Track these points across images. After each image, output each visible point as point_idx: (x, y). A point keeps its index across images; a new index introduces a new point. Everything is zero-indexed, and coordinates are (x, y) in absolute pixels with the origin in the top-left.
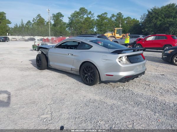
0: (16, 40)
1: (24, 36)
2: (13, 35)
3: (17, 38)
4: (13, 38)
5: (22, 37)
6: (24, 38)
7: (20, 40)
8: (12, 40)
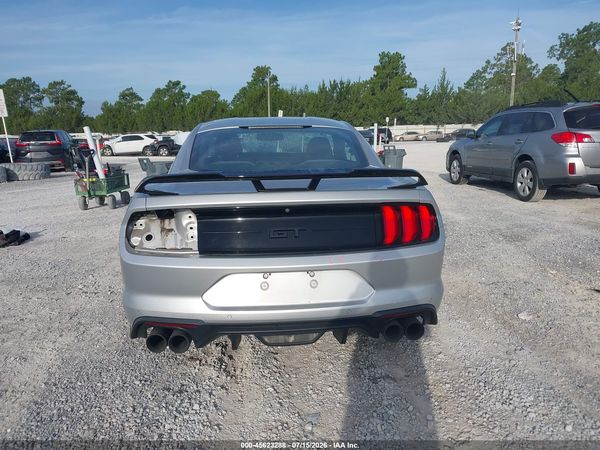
0: (417, 140)
1: (444, 123)
2: (412, 124)
3: (422, 132)
4: (409, 133)
5: (435, 127)
6: (441, 129)
7: (426, 139)
8: (406, 137)
